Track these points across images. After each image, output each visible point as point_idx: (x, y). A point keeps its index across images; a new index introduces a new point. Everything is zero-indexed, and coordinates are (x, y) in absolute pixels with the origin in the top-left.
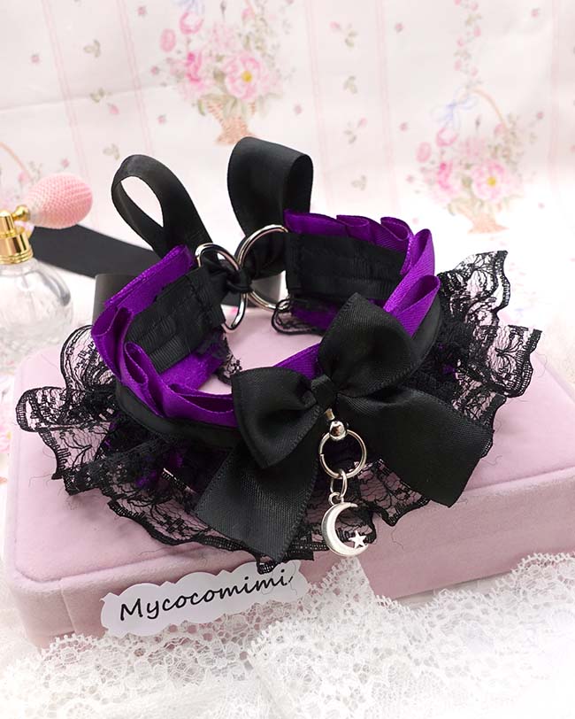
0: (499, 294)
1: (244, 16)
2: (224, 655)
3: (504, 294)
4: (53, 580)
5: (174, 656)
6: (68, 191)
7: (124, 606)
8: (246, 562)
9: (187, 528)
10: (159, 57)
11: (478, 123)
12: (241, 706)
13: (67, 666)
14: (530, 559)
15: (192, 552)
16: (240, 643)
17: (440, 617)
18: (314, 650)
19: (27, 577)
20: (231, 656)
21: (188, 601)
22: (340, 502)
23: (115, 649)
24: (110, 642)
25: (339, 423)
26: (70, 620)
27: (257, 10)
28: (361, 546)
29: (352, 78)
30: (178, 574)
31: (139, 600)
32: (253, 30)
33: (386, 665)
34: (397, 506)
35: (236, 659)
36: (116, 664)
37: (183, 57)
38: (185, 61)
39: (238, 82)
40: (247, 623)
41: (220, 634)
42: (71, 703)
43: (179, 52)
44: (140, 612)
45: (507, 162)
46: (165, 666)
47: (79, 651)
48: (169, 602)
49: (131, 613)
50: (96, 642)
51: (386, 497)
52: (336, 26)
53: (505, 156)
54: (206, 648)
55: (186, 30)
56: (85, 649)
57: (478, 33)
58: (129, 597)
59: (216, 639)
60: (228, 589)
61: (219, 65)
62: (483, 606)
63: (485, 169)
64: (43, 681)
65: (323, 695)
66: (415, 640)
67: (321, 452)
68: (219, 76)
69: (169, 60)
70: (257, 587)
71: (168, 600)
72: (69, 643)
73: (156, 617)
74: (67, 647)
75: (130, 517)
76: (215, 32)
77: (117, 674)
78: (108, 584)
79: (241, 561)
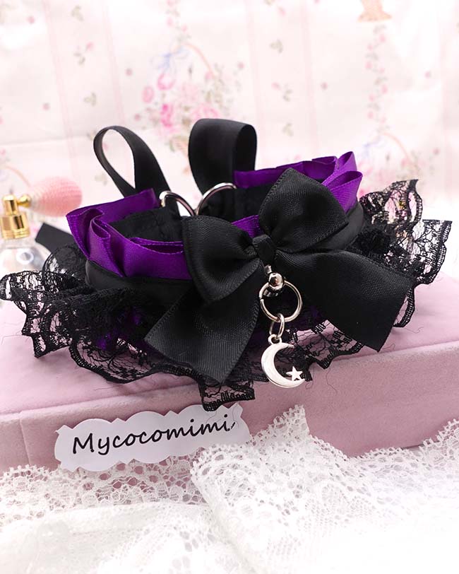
1: (207, 77)
2: (168, 496)
4: (13, 412)
5: (120, 493)
7: (77, 440)
8: (192, 405)
9: (139, 374)
10: (140, 107)
11: (388, 158)
13: (19, 493)
15: (146, 393)
16: (184, 487)
17: (372, 466)
20: (174, 497)
21: (138, 439)
22: (278, 341)
23: (65, 482)
24: (61, 475)
25: (277, 275)
26: (26, 456)
27: (216, 73)
28: (297, 379)
29: (289, 125)
30: (129, 412)
31: (91, 435)
32: (213, 88)
34: (331, 349)
35: (180, 500)
36: (65, 494)
37: (158, 108)
38: (161, 110)
41: (166, 477)
43: (156, 104)
44: (91, 447)
46: (112, 501)
47: (30, 480)
48: (119, 439)
49: (83, 447)
50: (47, 473)
52: (276, 86)
54: (152, 488)
55: (162, 87)
56: (36, 478)
57: (385, 90)
58: (82, 431)
59: (161, 482)
60: (174, 430)
61: (187, 114)
62: (412, 461)
66: (348, 474)
67: (261, 297)
68: (186, 121)
69: (149, 110)
70: (202, 430)
71: (118, 437)
72: (22, 473)
73: (106, 453)
74: (20, 477)
75: (89, 368)
76: (184, 89)
77: (64, 503)
78: (63, 416)
79: (186, 402)
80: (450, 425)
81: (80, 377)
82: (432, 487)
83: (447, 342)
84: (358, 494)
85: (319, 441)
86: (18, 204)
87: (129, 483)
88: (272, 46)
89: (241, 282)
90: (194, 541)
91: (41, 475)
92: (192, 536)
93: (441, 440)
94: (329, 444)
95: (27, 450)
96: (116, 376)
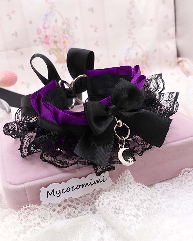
0: (161, 85)
1: (63, 24)
2: (84, 210)
3: (163, 85)
4: (21, 184)
5: (66, 211)
6: (10, 74)
7: (48, 192)
8: (90, 174)
9: (68, 163)
10: (36, 37)
11: (137, 54)
12: (96, 222)
13: (28, 216)
14: (184, 170)
15: (71, 171)
16: (90, 205)
17: (158, 191)
18: (120, 200)
19: (12, 184)
20: (87, 210)
21: (71, 189)
22: (123, 147)
23: (45, 209)
24: (43, 207)
25: (120, 121)
26: (28, 200)
27: (67, 22)
28: (132, 162)
29: (97, 42)
30: (67, 179)
31: (53, 189)
32: (66, 28)
33: (145, 205)
34: (142, 149)
35: (89, 211)
36: (46, 215)
37: (43, 37)
38: (44, 38)
39: (62, 44)
40: (91, 198)
41: (82, 203)
42: (32, 229)
43: (42, 35)
44: (54, 194)
45: (147, 66)
46: (64, 215)
47: (32, 211)
48: (64, 190)
49: (51, 195)
50: (38, 207)
51: (138, 145)
52: (91, 26)
54: (78, 208)
55: (45, 28)
56: (34, 210)
57: (134, 27)
58: (50, 189)
59: (81, 204)
60: (85, 184)
61: (56, 39)
62: (172, 187)
64: (19, 222)
65: (126, 214)
66: (152, 197)
67: (115, 130)
68: (55, 42)
69: (39, 38)
70: (95, 183)
71: (63, 189)
72: (28, 208)
73: (60, 196)
74: (27, 210)
75: (47, 162)
76: (54, 28)
77: (47, 218)
78: (42, 184)
79: (89, 173)
81: (44, 166)
83: (181, 140)
84: (158, 206)
87: (69, 207)
88: (89, 10)
89: (108, 126)
90: (103, 230)
91: (36, 208)
92: (102, 228)
95: (28, 198)
96: (59, 165)
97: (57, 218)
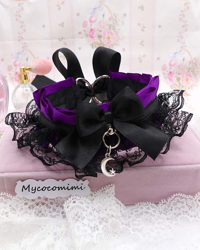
1: (110, 19)
5: (38, 207)
6: (44, 63)
7: (24, 186)
10: (81, 29)
11: (184, 60)
16: (63, 208)
17: (136, 211)
20: (58, 212)
21: (47, 189)
23: (18, 201)
24: (17, 198)
26: (5, 189)
27: (114, 17)
30: (45, 178)
31: (29, 185)
32: (112, 23)
35: (60, 213)
36: (17, 206)
37: (89, 30)
38: (89, 31)
39: (105, 40)
41: (56, 203)
43: (88, 28)
44: (29, 190)
45: (193, 74)
46: (34, 211)
47: (5, 199)
48: (40, 188)
49: (26, 189)
50: (11, 197)
52: (139, 24)
53: (192, 72)
54: (50, 207)
55: (91, 22)
56: (7, 198)
57: (186, 30)
58: (26, 183)
59: (54, 205)
60: (61, 187)
61: (100, 33)
63: (185, 75)
68: (100, 37)
69: (85, 30)
70: (72, 188)
71: (39, 187)
72: (2, 195)
73: (34, 193)
74: (1, 197)
75: (37, 157)
76: (100, 23)
77: (16, 210)
78: (20, 177)
79: (67, 177)
80: (174, 195)
82: (159, 223)
85: (116, 199)
86: (26, 69)
87: (42, 204)
88: (139, 8)
91: (9, 197)
93: (169, 201)
94: (120, 201)
95: (6, 187)
96: (47, 162)
97: (26, 212)
